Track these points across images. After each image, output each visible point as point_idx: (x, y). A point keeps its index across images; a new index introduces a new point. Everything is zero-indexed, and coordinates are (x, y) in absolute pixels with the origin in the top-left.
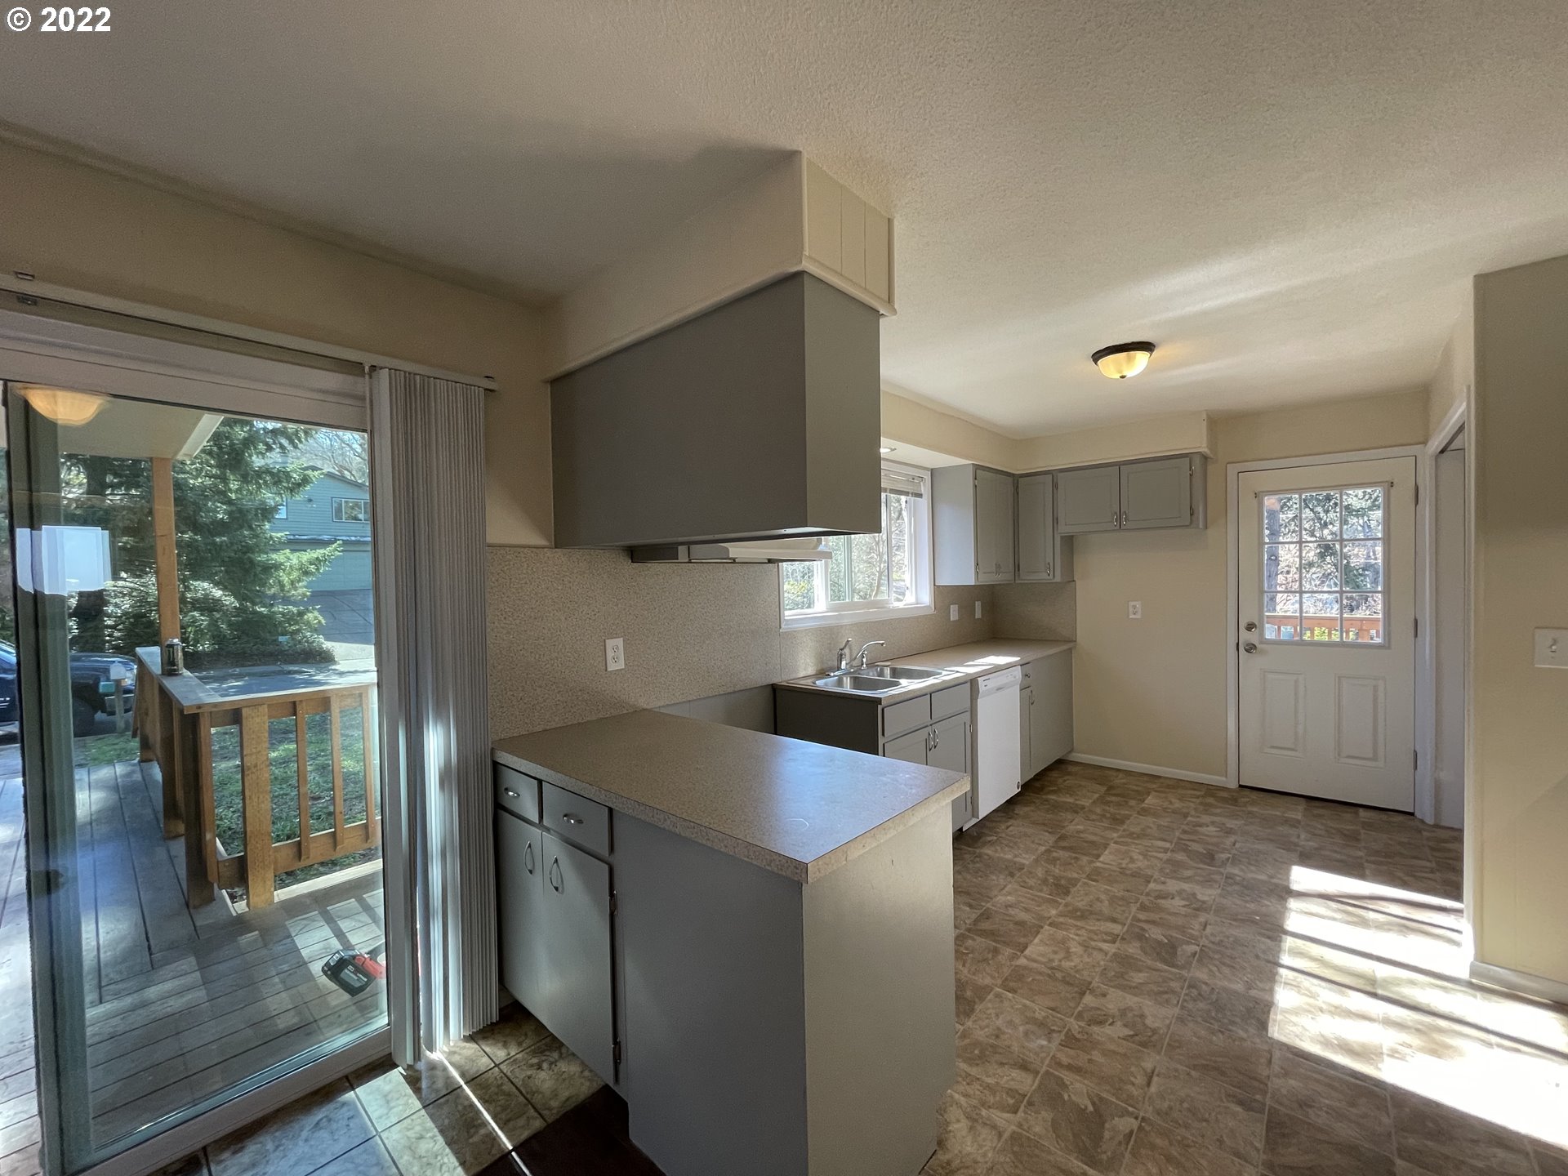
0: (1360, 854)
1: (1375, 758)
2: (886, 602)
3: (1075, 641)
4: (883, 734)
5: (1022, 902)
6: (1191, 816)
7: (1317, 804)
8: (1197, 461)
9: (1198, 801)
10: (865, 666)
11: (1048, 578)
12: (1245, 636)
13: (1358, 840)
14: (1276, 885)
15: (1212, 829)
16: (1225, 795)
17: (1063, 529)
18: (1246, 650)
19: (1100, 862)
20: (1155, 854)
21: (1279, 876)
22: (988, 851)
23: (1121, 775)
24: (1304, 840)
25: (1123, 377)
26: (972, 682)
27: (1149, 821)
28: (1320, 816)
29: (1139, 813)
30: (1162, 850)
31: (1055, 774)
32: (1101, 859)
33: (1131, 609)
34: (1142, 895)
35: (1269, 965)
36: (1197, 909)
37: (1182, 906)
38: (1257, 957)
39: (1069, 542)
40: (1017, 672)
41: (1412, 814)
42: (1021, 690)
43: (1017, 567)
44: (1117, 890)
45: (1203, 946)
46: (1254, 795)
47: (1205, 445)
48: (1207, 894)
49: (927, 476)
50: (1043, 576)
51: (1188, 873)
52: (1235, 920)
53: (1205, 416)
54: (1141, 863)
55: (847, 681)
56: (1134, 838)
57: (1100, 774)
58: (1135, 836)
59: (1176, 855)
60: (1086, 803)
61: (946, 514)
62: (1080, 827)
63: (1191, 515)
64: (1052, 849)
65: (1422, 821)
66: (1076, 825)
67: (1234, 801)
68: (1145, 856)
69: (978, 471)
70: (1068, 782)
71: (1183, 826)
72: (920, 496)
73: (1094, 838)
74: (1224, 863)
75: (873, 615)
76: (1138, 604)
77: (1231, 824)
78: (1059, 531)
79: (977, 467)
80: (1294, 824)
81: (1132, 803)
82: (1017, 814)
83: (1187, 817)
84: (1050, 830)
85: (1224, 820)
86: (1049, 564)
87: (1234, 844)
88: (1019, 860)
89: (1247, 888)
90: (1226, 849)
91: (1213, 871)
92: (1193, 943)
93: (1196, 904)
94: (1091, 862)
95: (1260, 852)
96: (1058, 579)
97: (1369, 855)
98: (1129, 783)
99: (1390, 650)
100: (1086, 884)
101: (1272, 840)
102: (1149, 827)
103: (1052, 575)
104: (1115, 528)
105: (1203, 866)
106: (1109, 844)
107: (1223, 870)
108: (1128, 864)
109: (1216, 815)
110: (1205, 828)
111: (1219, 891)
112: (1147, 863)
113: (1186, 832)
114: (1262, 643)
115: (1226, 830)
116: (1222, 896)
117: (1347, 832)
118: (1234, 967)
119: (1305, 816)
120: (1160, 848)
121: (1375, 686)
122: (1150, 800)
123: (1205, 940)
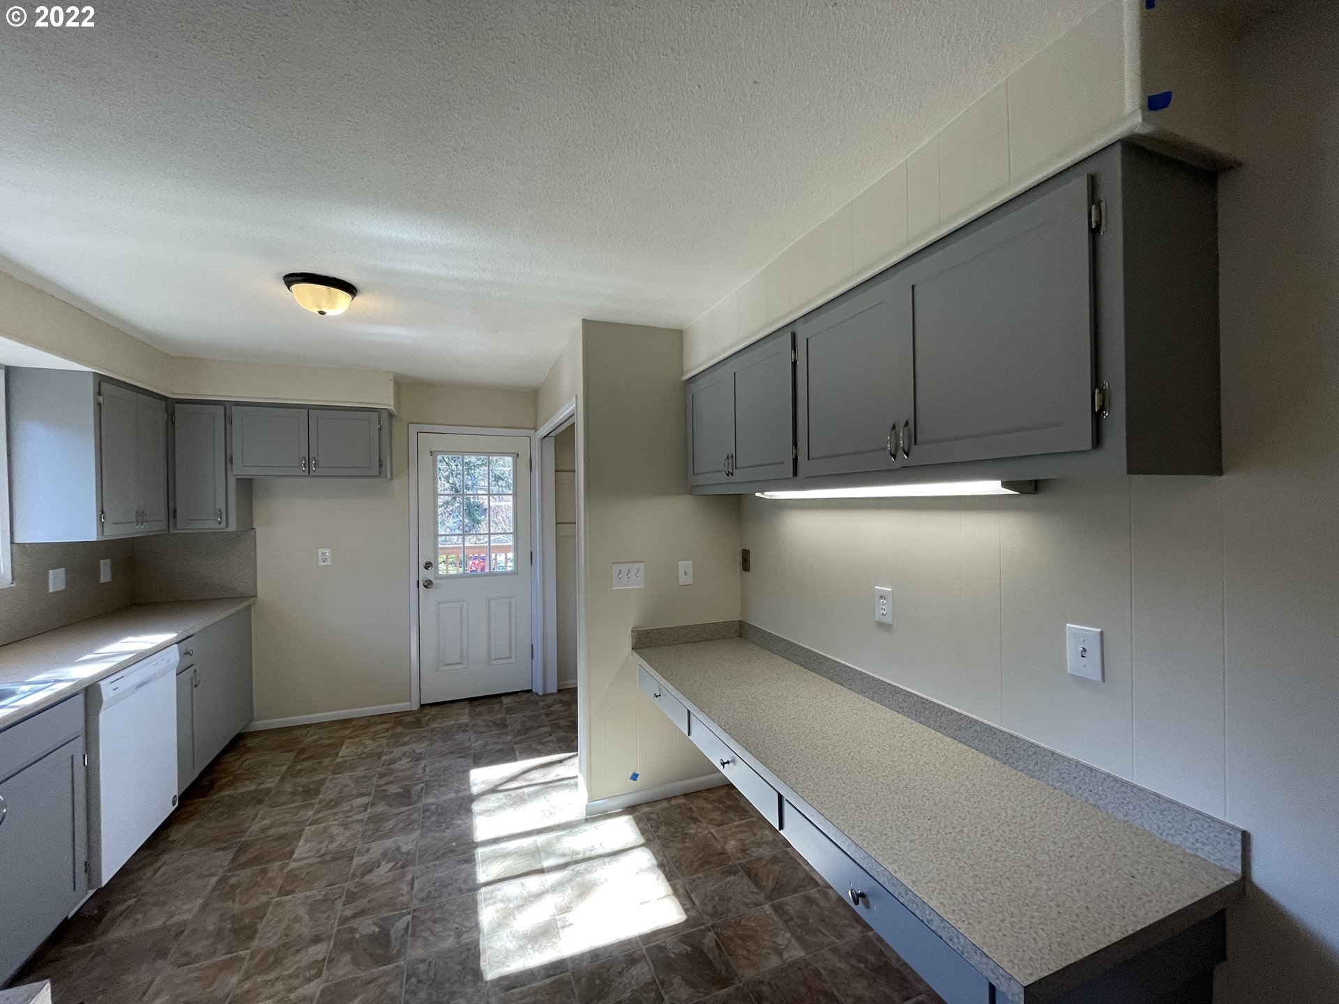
0: (510, 738)
1: (510, 657)
3: (256, 596)
6: (386, 754)
7: (476, 703)
8: (385, 416)
9: (388, 734)
11: (220, 526)
12: (425, 574)
13: (506, 726)
14: (463, 798)
15: (404, 761)
16: (409, 719)
17: (239, 470)
18: (426, 587)
19: (294, 861)
20: (356, 817)
21: (463, 787)
23: (312, 731)
24: (476, 744)
25: (322, 313)
26: (90, 693)
27: (345, 778)
28: (480, 714)
29: (334, 772)
30: (362, 809)
32: (295, 856)
33: (320, 557)
34: (346, 881)
35: (470, 894)
36: (403, 867)
37: (389, 871)
38: (460, 890)
39: (247, 487)
40: (173, 655)
41: (530, 691)
42: (177, 675)
43: (172, 513)
44: (317, 893)
45: (414, 911)
46: (434, 711)
47: (392, 404)
48: (407, 842)
50: (212, 525)
51: (390, 825)
52: (438, 858)
53: (392, 377)
54: (341, 837)
56: (332, 807)
57: (287, 738)
58: (333, 803)
59: (376, 809)
60: (270, 783)
62: (266, 822)
63: (381, 466)
64: (229, 874)
65: (537, 694)
66: (260, 821)
67: (418, 723)
68: (344, 825)
70: (247, 762)
71: (379, 770)
73: (282, 830)
74: (420, 797)
76: (327, 552)
77: (420, 748)
78: (235, 473)
79: (101, 380)
80: (463, 728)
81: (326, 761)
82: (173, 842)
83: (381, 757)
84: (224, 845)
85: (415, 746)
86: (220, 510)
87: (424, 770)
88: (176, 919)
89: (441, 814)
90: (419, 779)
91: (411, 810)
92: (404, 915)
93: (402, 861)
94: (282, 869)
95: (445, 769)
96: (233, 527)
97: (515, 737)
98: (320, 739)
99: (517, 574)
100: (278, 904)
101: (452, 752)
102: (346, 786)
103: (224, 523)
104: (304, 474)
105: (402, 809)
106: (303, 830)
107: (419, 805)
108: (327, 846)
109: (406, 744)
110: (399, 763)
111: (419, 832)
112: (348, 834)
113: (382, 776)
114: (436, 578)
115: (418, 758)
116: (422, 835)
117: (499, 722)
118: (444, 919)
119: (471, 718)
120: (359, 807)
121: (510, 603)
122: (344, 751)
123: (415, 902)
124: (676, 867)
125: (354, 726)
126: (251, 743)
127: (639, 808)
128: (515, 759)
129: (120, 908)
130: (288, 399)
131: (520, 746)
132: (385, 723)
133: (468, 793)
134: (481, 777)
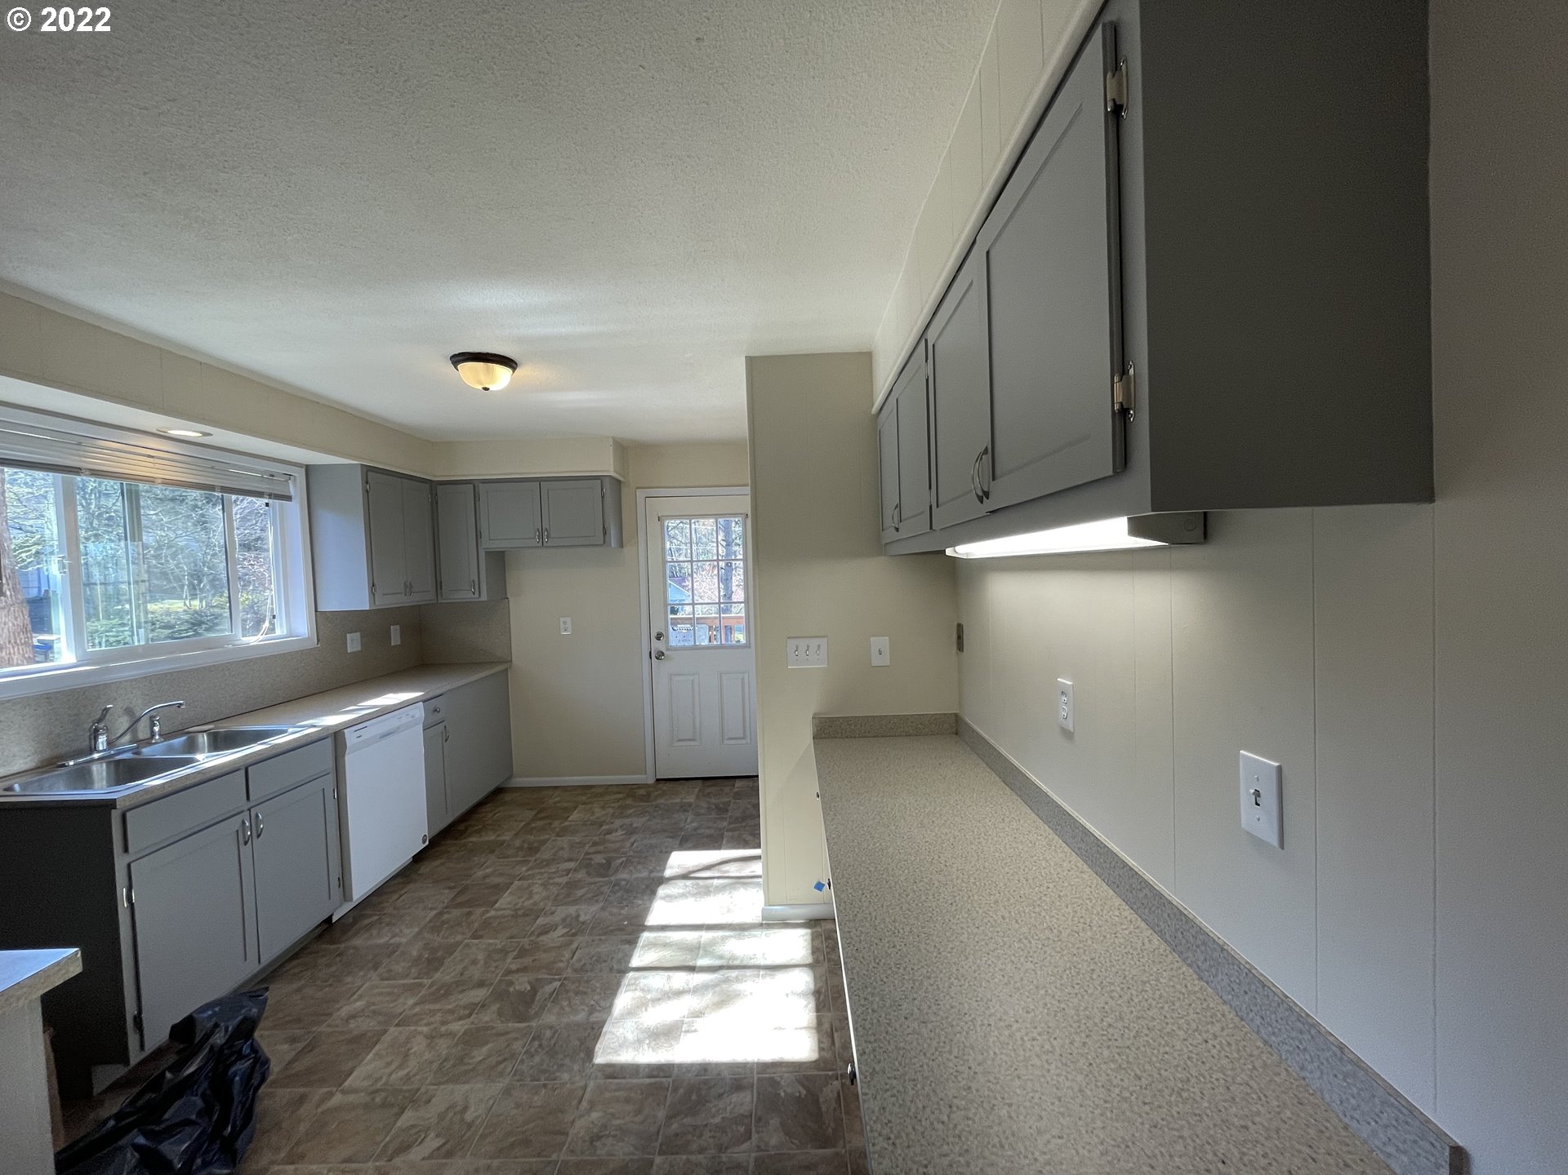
1: (744, 738)
2: (227, 640)
3: (511, 661)
4: (126, 850)
5: (374, 1004)
6: (607, 824)
7: (709, 783)
8: (607, 483)
9: (617, 805)
10: (157, 737)
11: (473, 596)
12: (657, 645)
13: (726, 811)
14: (653, 879)
15: (619, 833)
16: (642, 792)
17: (488, 544)
18: (657, 658)
19: (495, 909)
20: (557, 880)
21: (658, 868)
22: (358, 942)
24: (689, 823)
25: (486, 389)
26: (336, 736)
27: (564, 842)
28: (708, 795)
29: (558, 835)
30: (564, 873)
31: (488, 807)
32: (497, 905)
33: (562, 625)
34: (524, 938)
35: (618, 975)
36: (574, 935)
37: (561, 936)
38: (612, 969)
39: (499, 561)
40: (419, 712)
42: (424, 730)
43: (438, 586)
44: (498, 942)
45: (565, 979)
46: (665, 787)
47: (612, 469)
48: (589, 912)
49: (300, 475)
50: (467, 596)
51: (581, 892)
52: (605, 934)
53: (611, 443)
54: (538, 896)
55: (99, 771)
56: (542, 867)
57: (536, 797)
58: (544, 863)
59: (576, 875)
60: (506, 837)
61: (328, 521)
62: (489, 871)
63: (605, 534)
64: (445, 911)
66: (486, 869)
67: (647, 798)
68: (544, 885)
69: (369, 473)
70: (497, 815)
71: (595, 838)
72: (289, 498)
73: (499, 880)
74: (616, 871)
75: (192, 657)
76: (568, 620)
77: (638, 822)
78: (483, 547)
79: (368, 470)
80: (684, 808)
81: (556, 823)
83: (601, 826)
84: (452, 885)
85: (633, 820)
86: (473, 581)
87: (632, 845)
88: (397, 940)
89: (627, 891)
90: (624, 853)
91: (603, 881)
92: (555, 980)
93: (576, 928)
94: (484, 913)
95: (651, 846)
96: (484, 597)
97: (730, 823)
98: (559, 802)
99: (750, 647)
100: (468, 945)
101: (664, 831)
102: (562, 848)
103: (477, 593)
104: (538, 545)
105: (597, 879)
106: (512, 883)
107: (613, 878)
108: (523, 902)
109: (628, 816)
110: (614, 834)
111: (601, 904)
112: (544, 894)
113: (595, 844)
114: (667, 650)
115: (631, 831)
116: (603, 909)
117: (721, 806)
118: (585, 993)
119: (698, 797)
120: (562, 871)
121: (743, 679)
122: (575, 816)
123: (569, 970)
124: (832, 997)
125: (592, 793)
126: (508, 797)
127: (823, 924)
128: (719, 848)
129: (366, 922)
130: (511, 474)
131: (730, 834)
132: (620, 793)
133: (660, 874)
134: (680, 860)
